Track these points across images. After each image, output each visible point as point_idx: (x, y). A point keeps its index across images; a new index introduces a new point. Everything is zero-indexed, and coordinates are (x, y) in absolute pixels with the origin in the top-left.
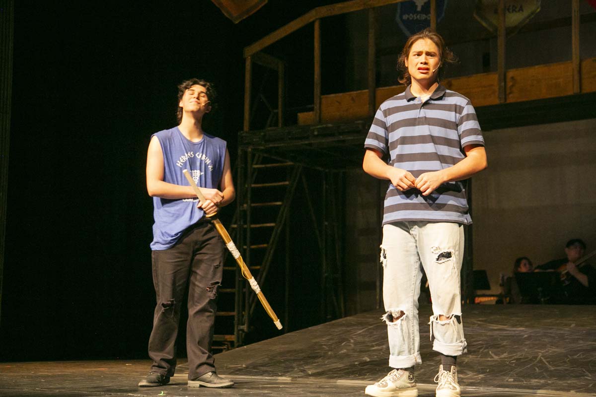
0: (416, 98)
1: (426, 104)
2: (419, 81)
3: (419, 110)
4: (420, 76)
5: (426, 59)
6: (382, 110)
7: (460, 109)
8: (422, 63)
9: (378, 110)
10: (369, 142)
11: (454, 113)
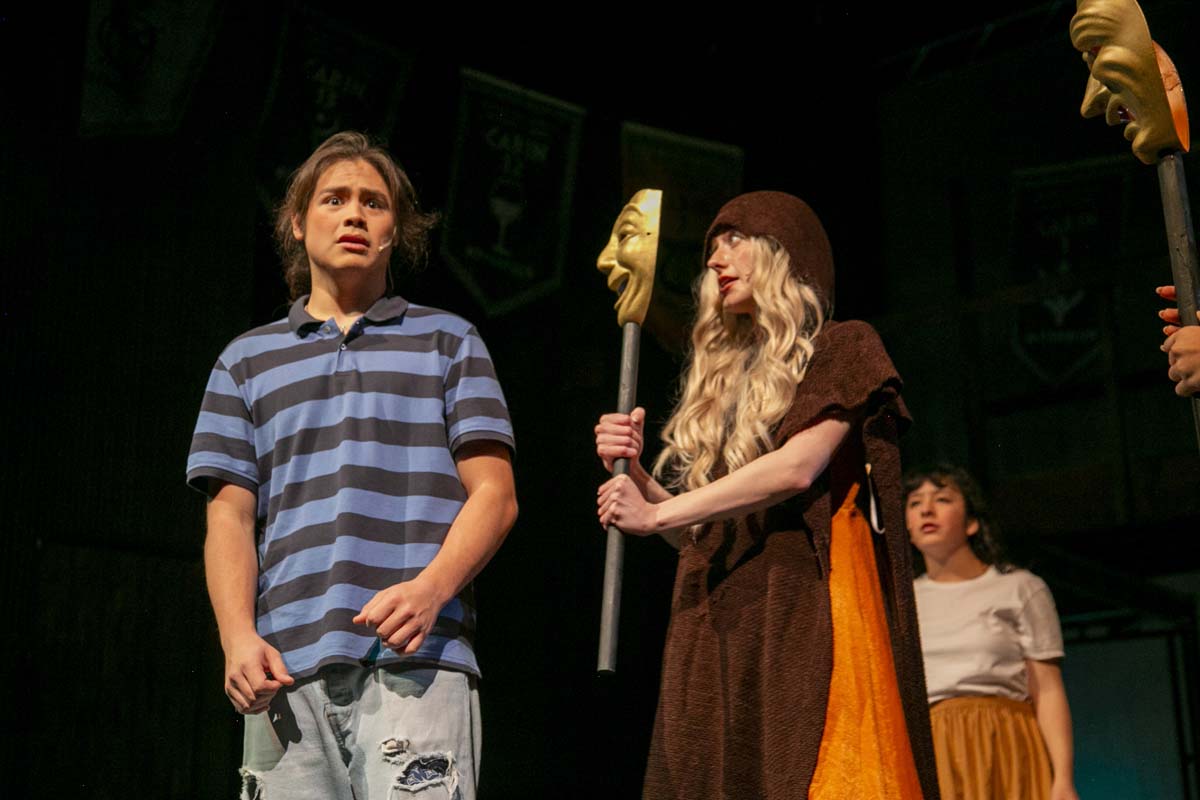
0: (322, 322)
1: (353, 338)
2: (335, 274)
3: (335, 355)
4: (341, 259)
5: (360, 211)
6: (228, 368)
7: (451, 342)
8: (349, 223)
9: (214, 371)
10: (198, 462)
11: (435, 354)
